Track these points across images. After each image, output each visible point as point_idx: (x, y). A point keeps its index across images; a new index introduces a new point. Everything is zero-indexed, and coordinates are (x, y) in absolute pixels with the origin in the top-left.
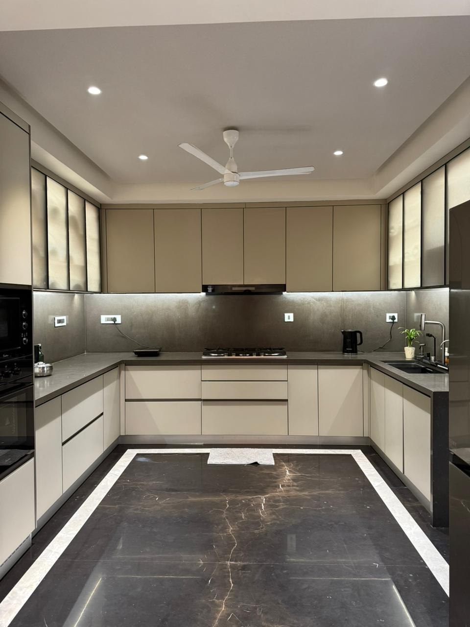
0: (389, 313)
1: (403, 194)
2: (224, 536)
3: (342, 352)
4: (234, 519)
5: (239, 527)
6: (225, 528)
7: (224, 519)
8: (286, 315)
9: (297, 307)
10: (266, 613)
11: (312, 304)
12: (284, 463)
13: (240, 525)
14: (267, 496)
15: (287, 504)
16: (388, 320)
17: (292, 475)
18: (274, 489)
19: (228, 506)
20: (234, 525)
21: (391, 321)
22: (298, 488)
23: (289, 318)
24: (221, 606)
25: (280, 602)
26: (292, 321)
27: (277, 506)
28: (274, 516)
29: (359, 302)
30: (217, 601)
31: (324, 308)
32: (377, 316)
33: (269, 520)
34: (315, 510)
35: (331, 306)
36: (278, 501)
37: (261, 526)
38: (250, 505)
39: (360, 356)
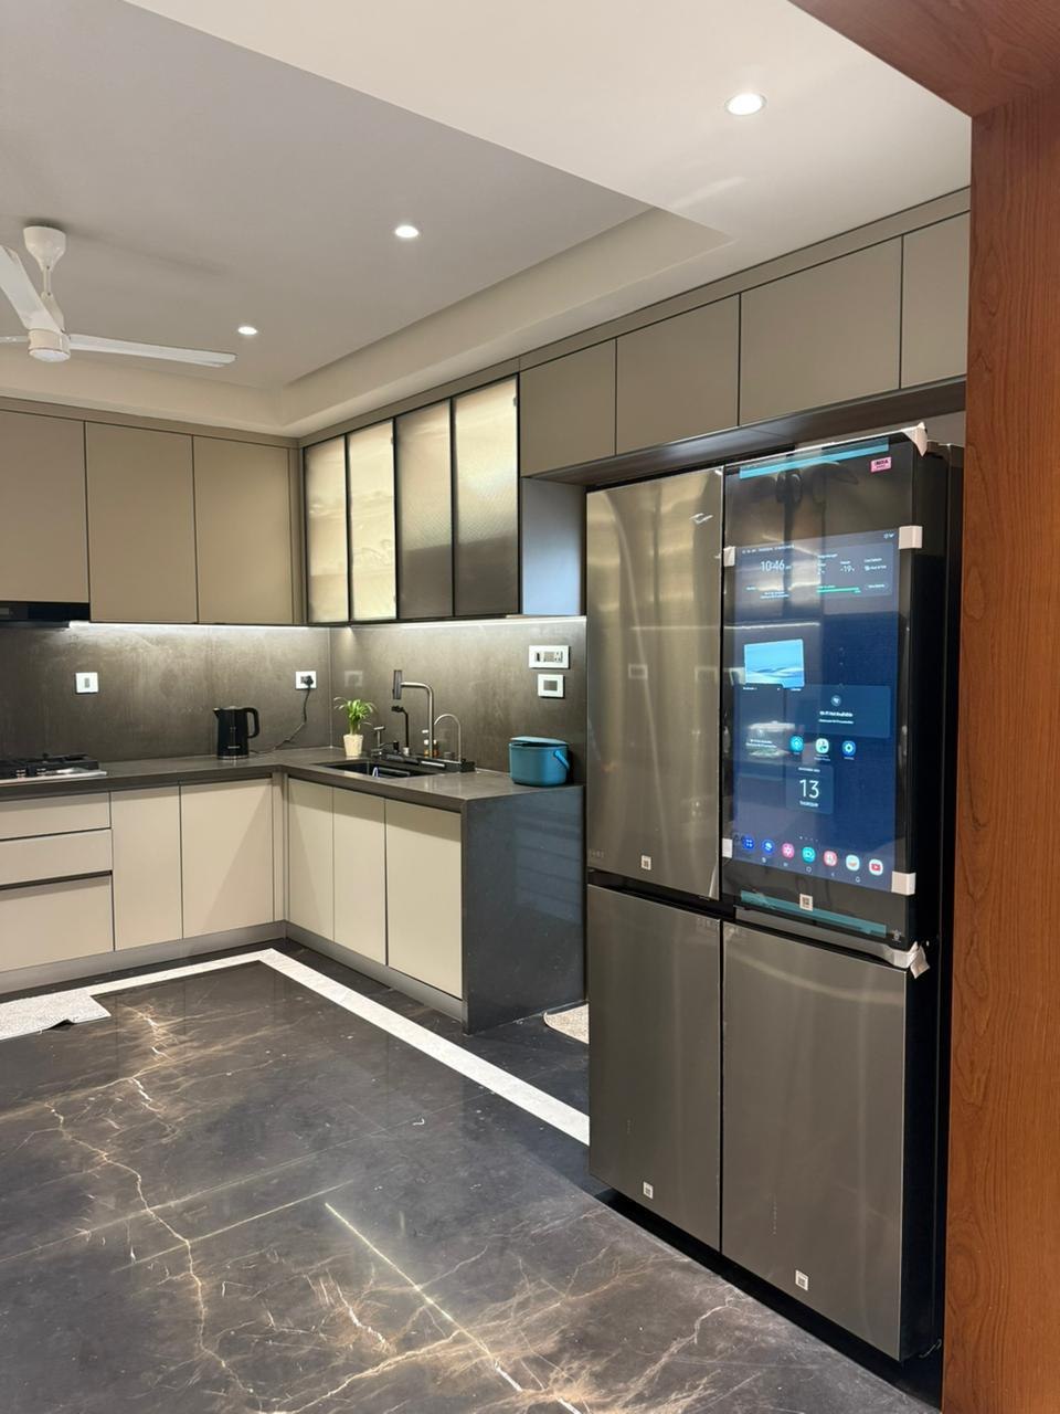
0: (301, 670)
1: (346, 436)
2: (99, 1173)
3: (215, 756)
4: (100, 1136)
5: (119, 1146)
6: (87, 1159)
7: (73, 1143)
8: (81, 677)
9: (105, 658)
10: (287, 1255)
11: (141, 650)
12: (130, 1009)
13: (120, 1142)
14: (139, 1074)
15: (192, 1077)
16: (301, 685)
17: (163, 1024)
18: (146, 1059)
19: (62, 1118)
20: (105, 1146)
21: (304, 686)
22: (195, 1044)
23: (87, 685)
24: (191, 1282)
25: (300, 1228)
26: (96, 690)
27: (177, 1086)
28: (182, 1104)
29: (243, 648)
30: (174, 1278)
31: (169, 661)
32: (279, 678)
33: (177, 1113)
34: (258, 1070)
35: (184, 656)
36: (171, 1077)
37: (169, 1129)
38: (112, 1101)
39: (254, 761)
